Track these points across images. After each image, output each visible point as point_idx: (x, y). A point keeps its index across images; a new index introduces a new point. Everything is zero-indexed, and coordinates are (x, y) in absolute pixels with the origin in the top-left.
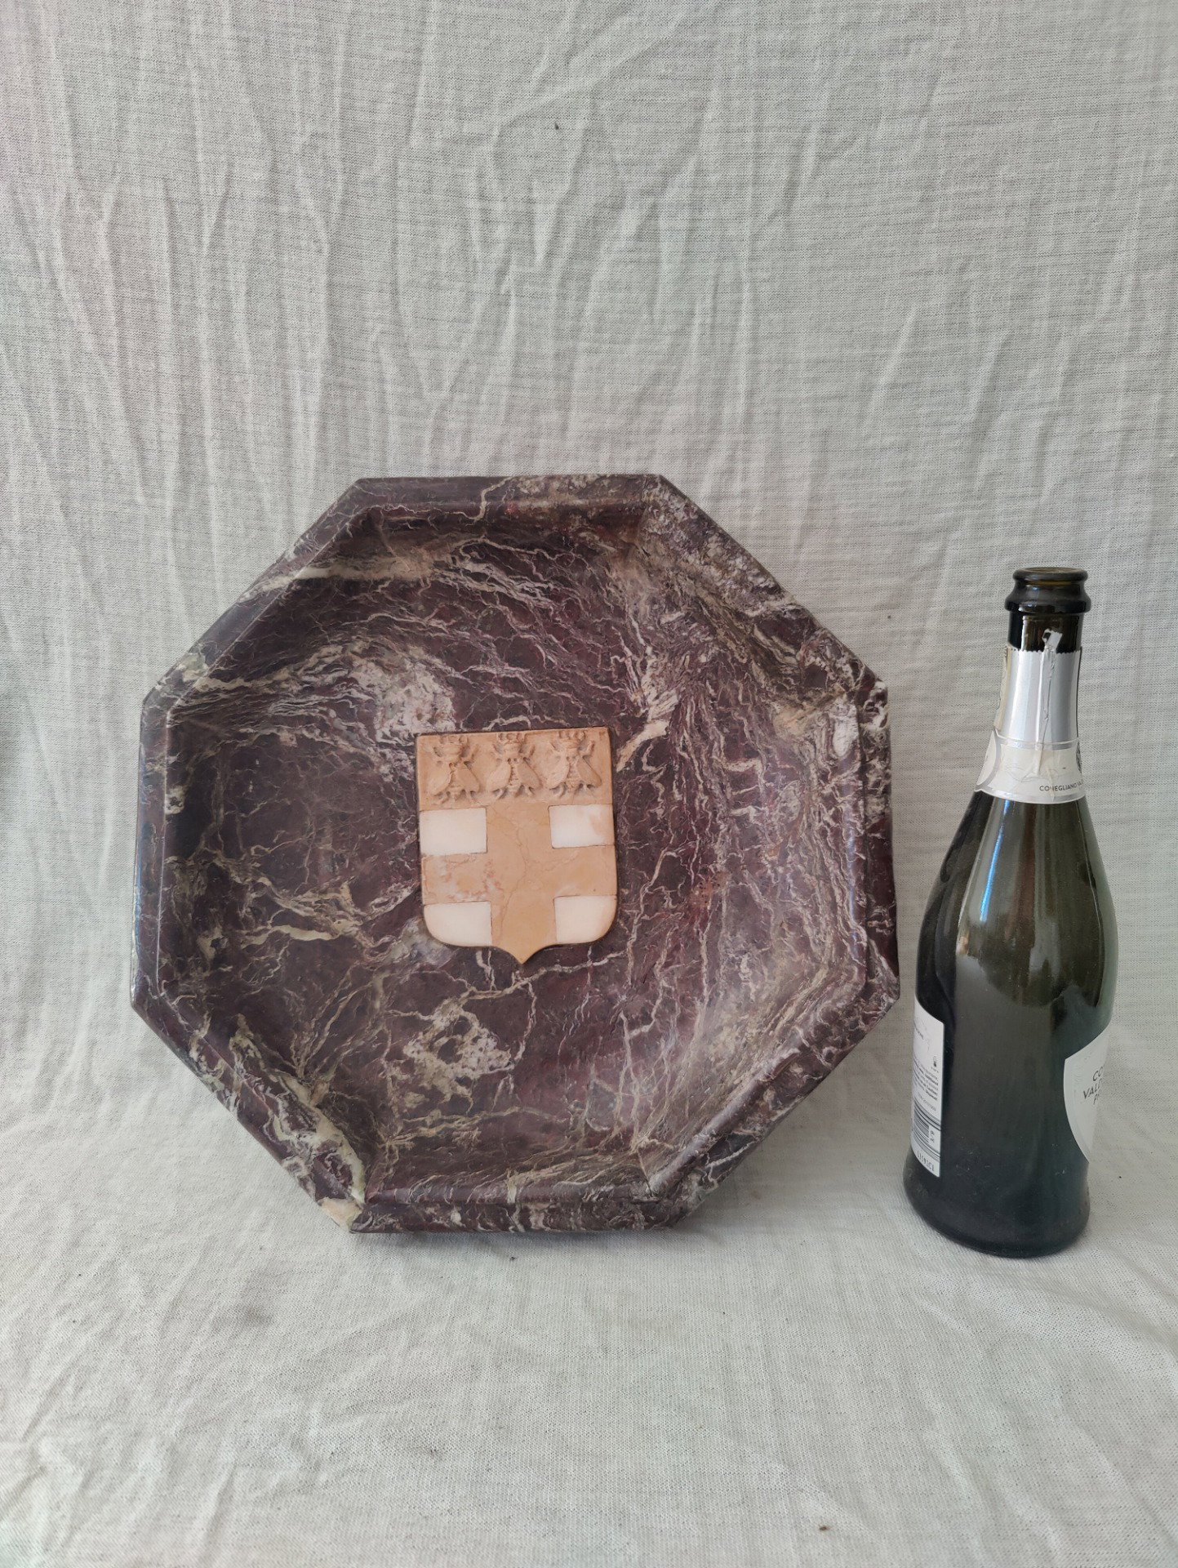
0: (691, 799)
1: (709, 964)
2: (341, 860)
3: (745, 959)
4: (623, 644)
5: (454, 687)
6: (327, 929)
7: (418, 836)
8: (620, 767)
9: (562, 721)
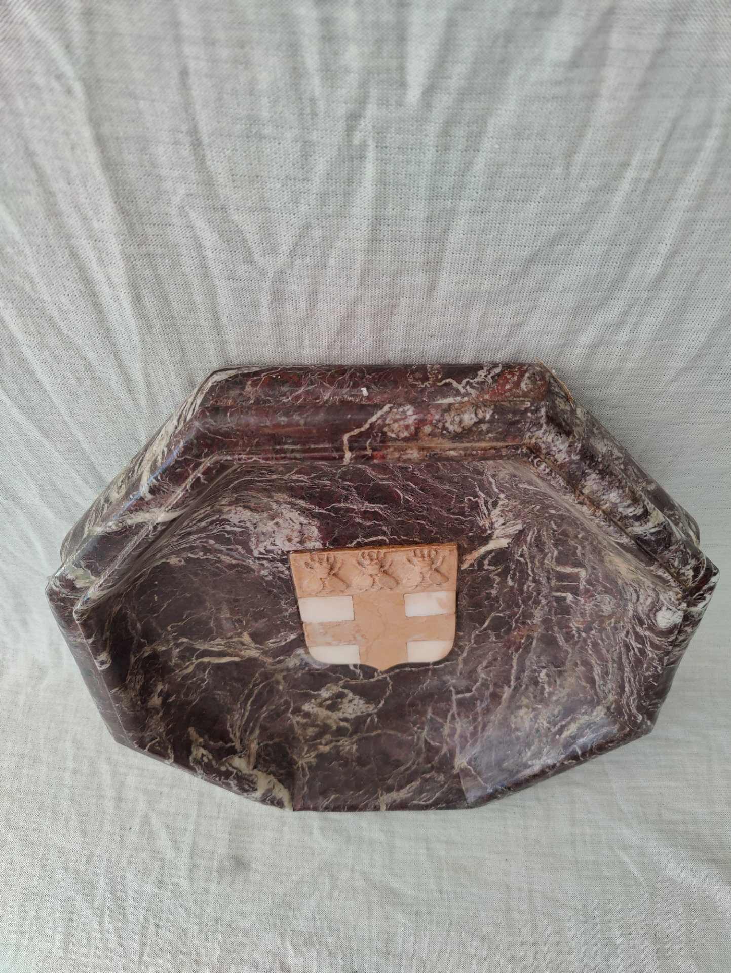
0: (521, 585)
1: (517, 669)
2: (240, 621)
3: (544, 671)
4: (477, 489)
5: (319, 519)
6: (237, 655)
7: (298, 608)
8: (465, 566)
9: (417, 539)
